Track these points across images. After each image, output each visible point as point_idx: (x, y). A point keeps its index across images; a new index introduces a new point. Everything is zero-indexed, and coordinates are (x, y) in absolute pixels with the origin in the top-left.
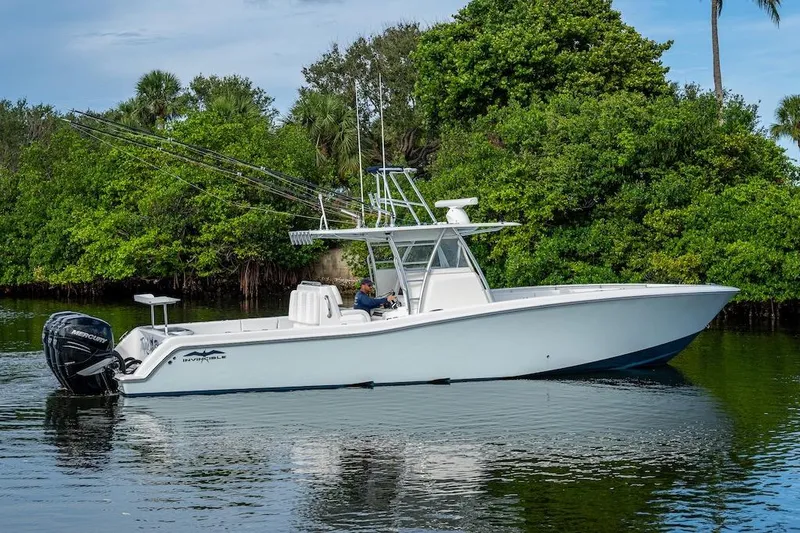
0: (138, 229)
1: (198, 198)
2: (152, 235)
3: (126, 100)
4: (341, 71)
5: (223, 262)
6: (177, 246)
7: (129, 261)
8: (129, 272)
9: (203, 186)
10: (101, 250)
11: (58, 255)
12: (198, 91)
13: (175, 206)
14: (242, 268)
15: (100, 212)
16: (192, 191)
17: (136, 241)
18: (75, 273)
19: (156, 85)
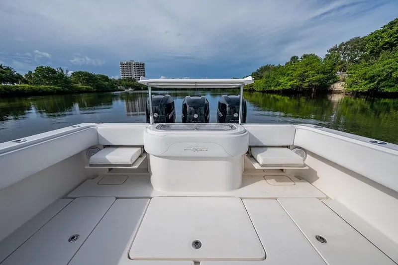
0: (293, 80)
1: (306, 73)
2: (295, 81)
3: (288, 62)
4: (337, 50)
5: (309, 85)
6: (300, 83)
7: (290, 85)
8: (290, 87)
9: (307, 71)
10: (285, 84)
11: (276, 85)
12: (304, 57)
13: (301, 75)
14: (313, 87)
15: (285, 77)
16: (305, 72)
17: (292, 82)
18: (280, 88)
19: (294, 59)
